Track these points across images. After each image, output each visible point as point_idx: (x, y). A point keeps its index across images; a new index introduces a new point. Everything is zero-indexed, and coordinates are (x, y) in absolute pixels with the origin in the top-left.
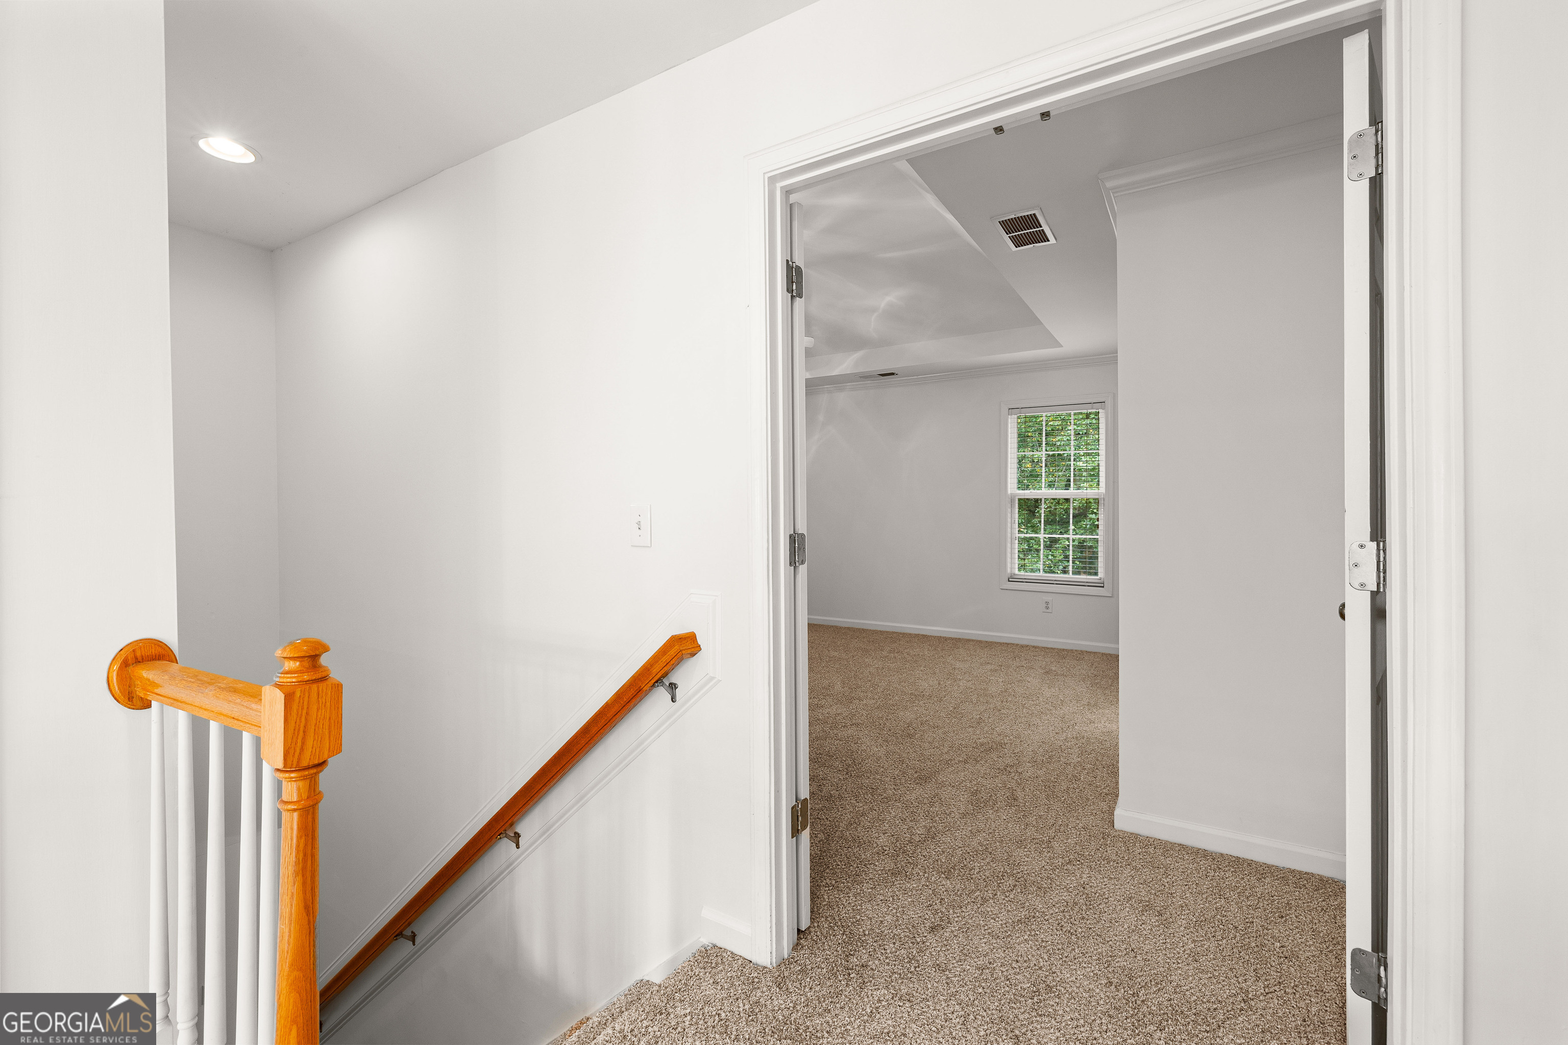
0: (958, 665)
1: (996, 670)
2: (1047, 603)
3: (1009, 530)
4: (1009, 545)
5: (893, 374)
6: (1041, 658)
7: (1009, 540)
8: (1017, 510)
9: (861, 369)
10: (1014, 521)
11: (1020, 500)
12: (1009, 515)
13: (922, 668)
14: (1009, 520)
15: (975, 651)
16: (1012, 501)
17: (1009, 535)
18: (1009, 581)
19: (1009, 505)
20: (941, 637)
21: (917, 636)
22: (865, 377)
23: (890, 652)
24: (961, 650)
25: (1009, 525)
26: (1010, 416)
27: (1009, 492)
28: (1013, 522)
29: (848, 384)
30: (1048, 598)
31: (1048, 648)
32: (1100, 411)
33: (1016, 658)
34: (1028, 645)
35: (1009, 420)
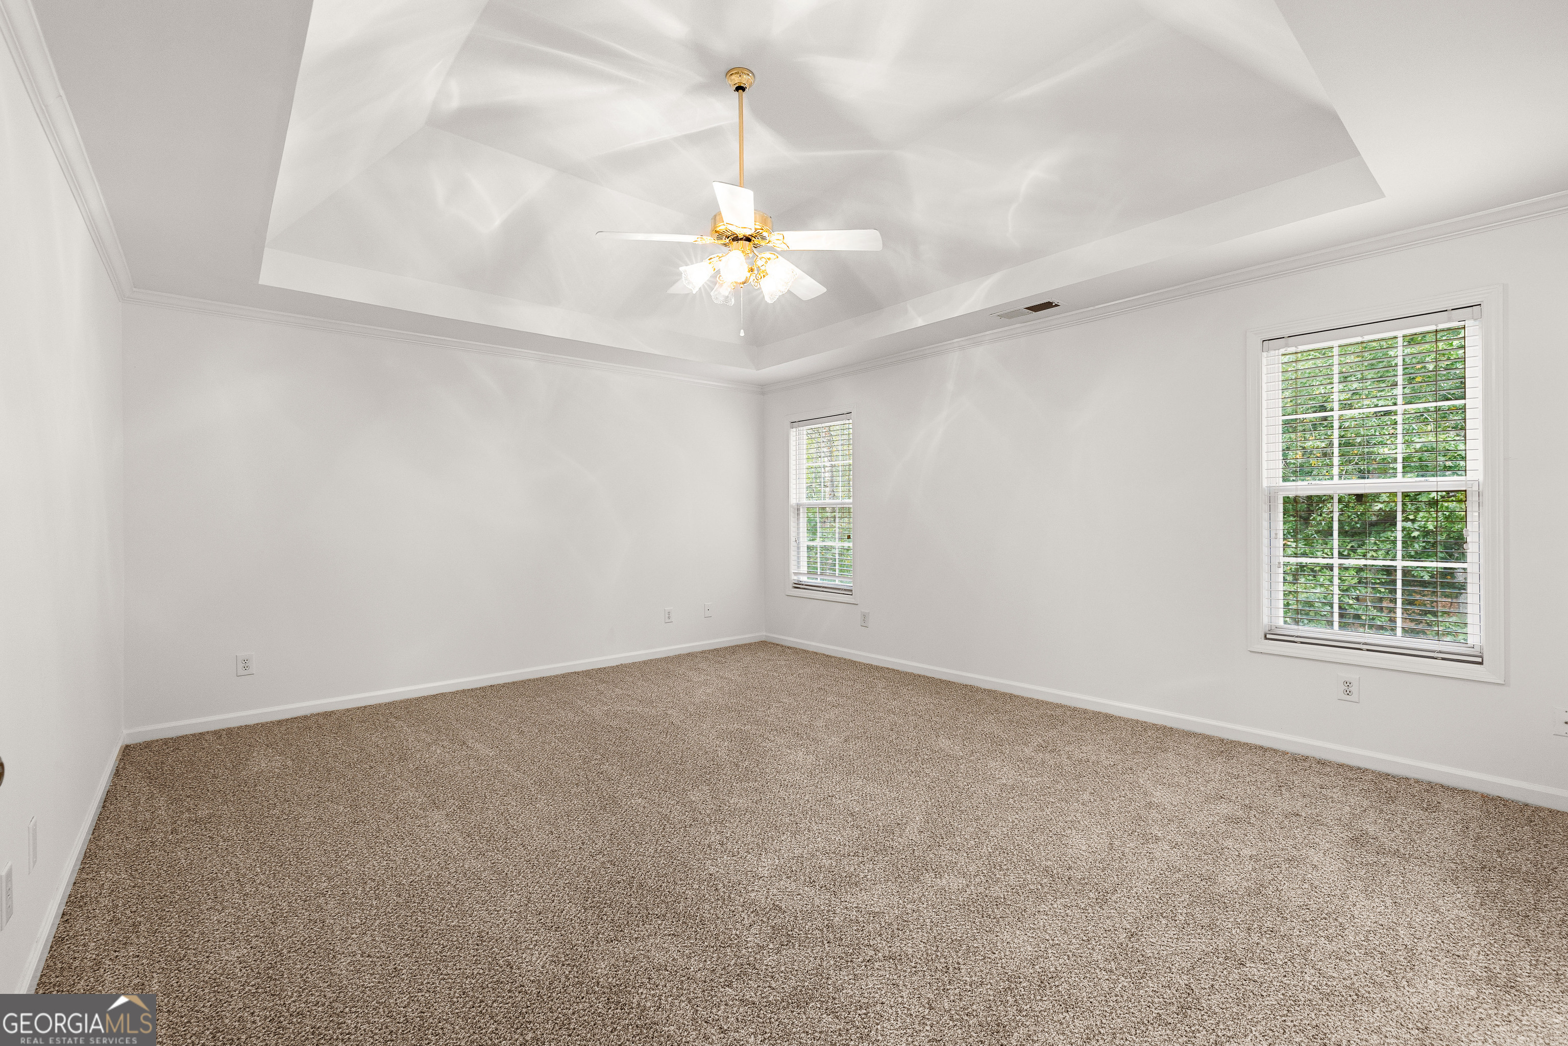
0: (1160, 795)
1: (1237, 821)
2: (1348, 684)
3: (1265, 550)
4: (1265, 576)
5: (1048, 305)
6: (1337, 794)
7: (1266, 567)
8: (1281, 516)
9: (997, 301)
10: (1276, 534)
11: (1286, 500)
12: (1265, 524)
13: (1086, 797)
14: (1265, 533)
15: (1198, 762)
16: (1271, 500)
17: (1266, 559)
18: (1266, 638)
19: (1266, 507)
20: (1137, 721)
21: (1097, 714)
22: (1008, 315)
23: (1041, 748)
24: (1170, 755)
25: (1265, 541)
26: (1265, 354)
27: (1265, 484)
28: (1273, 535)
29: (988, 333)
30: (1352, 675)
31: (1351, 768)
32: (1467, 323)
33: (1283, 789)
34: (1307, 758)
35: (1264, 361)
